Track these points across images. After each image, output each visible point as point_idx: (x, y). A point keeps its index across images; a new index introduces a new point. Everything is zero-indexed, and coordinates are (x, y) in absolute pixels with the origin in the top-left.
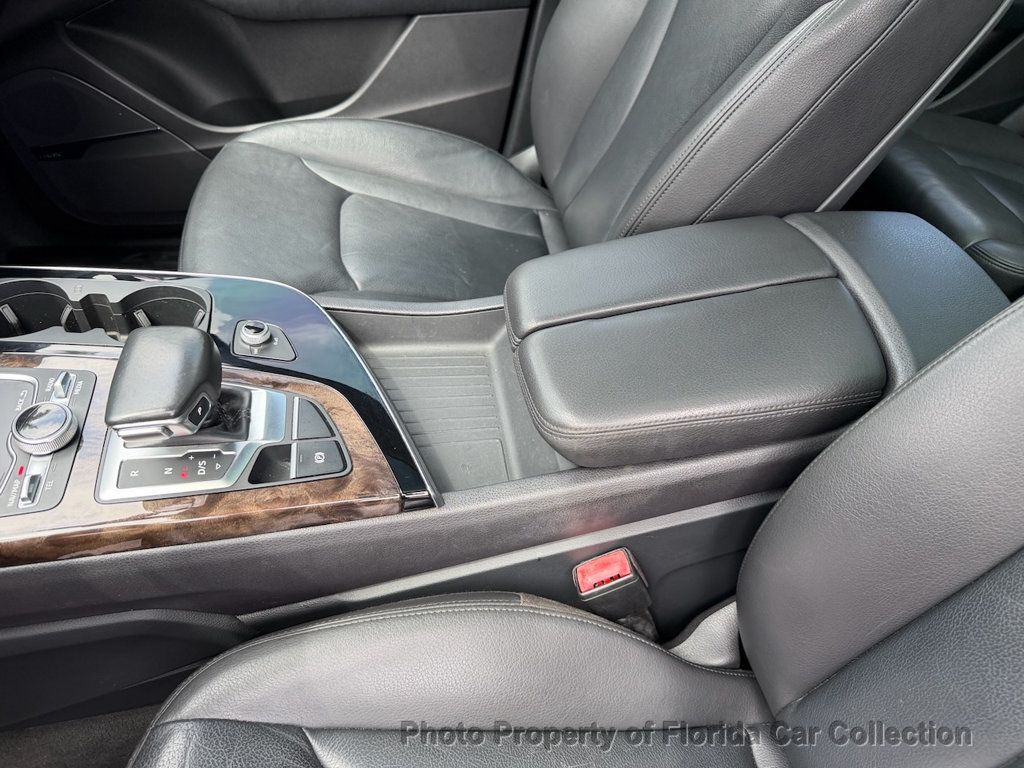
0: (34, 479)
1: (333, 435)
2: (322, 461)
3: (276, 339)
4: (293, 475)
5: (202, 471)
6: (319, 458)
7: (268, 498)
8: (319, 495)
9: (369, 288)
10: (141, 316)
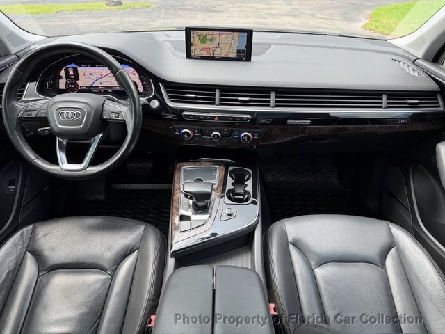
1: (192, 229)
10: (247, 196)
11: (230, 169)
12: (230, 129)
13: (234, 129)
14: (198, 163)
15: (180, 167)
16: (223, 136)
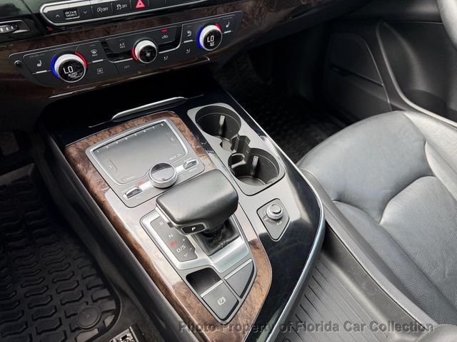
0: (138, 191)
1: (241, 297)
2: (220, 304)
3: (281, 222)
4: (202, 295)
5: (179, 250)
6: (221, 301)
7: (183, 293)
8: (199, 318)
9: (386, 227)
10: (256, 160)
11: (192, 114)
12: (173, 25)
13: (184, 24)
14: (119, 128)
15: (82, 153)
16: (161, 47)
